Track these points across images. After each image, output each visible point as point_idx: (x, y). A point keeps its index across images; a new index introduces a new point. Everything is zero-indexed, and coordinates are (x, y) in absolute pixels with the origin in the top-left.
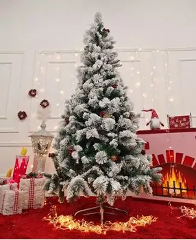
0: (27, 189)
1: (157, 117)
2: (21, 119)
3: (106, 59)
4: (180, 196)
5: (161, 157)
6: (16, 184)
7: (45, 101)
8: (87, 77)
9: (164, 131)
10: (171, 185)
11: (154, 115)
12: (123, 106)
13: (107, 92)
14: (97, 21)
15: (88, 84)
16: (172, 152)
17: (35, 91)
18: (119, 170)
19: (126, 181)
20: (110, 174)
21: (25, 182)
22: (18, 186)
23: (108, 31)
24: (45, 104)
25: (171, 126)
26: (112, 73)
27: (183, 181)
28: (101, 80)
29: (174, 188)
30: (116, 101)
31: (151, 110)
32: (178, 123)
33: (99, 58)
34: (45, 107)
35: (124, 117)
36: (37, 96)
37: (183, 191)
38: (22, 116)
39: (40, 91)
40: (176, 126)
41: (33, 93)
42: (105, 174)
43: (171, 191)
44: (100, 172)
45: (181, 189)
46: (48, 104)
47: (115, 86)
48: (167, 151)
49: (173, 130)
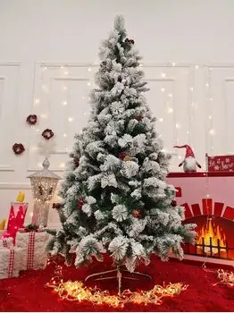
0: (25, 246)
2: (17, 153)
3: (129, 82)
4: (218, 256)
5: (196, 207)
6: (11, 238)
7: (47, 130)
8: (103, 105)
9: (200, 175)
10: (207, 242)
11: (189, 153)
12: (150, 145)
13: (129, 125)
14: (118, 28)
15: (104, 115)
16: (210, 201)
17: (35, 117)
18: (142, 228)
19: (151, 242)
20: (131, 234)
21: (22, 236)
22: (14, 242)
23: (133, 42)
24: (48, 134)
25: (211, 168)
26: (136, 101)
27: (222, 237)
28: (121, 110)
29: (211, 246)
30: (141, 138)
31: (185, 146)
32: (220, 165)
33: (120, 80)
34: (49, 138)
35: (150, 159)
36: (37, 124)
37: (222, 250)
38: (19, 149)
39: (42, 117)
40: (217, 168)
41: (32, 120)
42: (125, 234)
43: (207, 250)
44: (118, 231)
45: (219, 247)
46: (52, 135)
47: (139, 118)
48: (204, 201)
49: (212, 173)
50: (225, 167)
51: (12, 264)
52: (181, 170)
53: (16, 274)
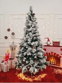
0: (10, 63)
1: (49, 41)
2: (6, 39)
4: (54, 65)
5: (49, 53)
7: (13, 33)
9: (51, 46)
10: (52, 61)
11: (49, 40)
16: (53, 52)
17: (9, 29)
21: (9, 61)
22: (7, 62)
23: (35, 14)
24: (13, 34)
25: (53, 45)
27: (55, 61)
28: (32, 35)
29: (52, 62)
31: (47, 38)
34: (13, 35)
35: (39, 47)
36: (10, 31)
38: (6, 38)
39: (11, 29)
40: (55, 45)
41: (9, 30)
43: (51, 63)
44: (31, 66)
45: (54, 63)
46: (14, 34)
47: (36, 37)
48: (51, 52)
49: (54, 46)
50: (57, 44)
51: (7, 69)
52: (46, 45)
53: (9, 70)
